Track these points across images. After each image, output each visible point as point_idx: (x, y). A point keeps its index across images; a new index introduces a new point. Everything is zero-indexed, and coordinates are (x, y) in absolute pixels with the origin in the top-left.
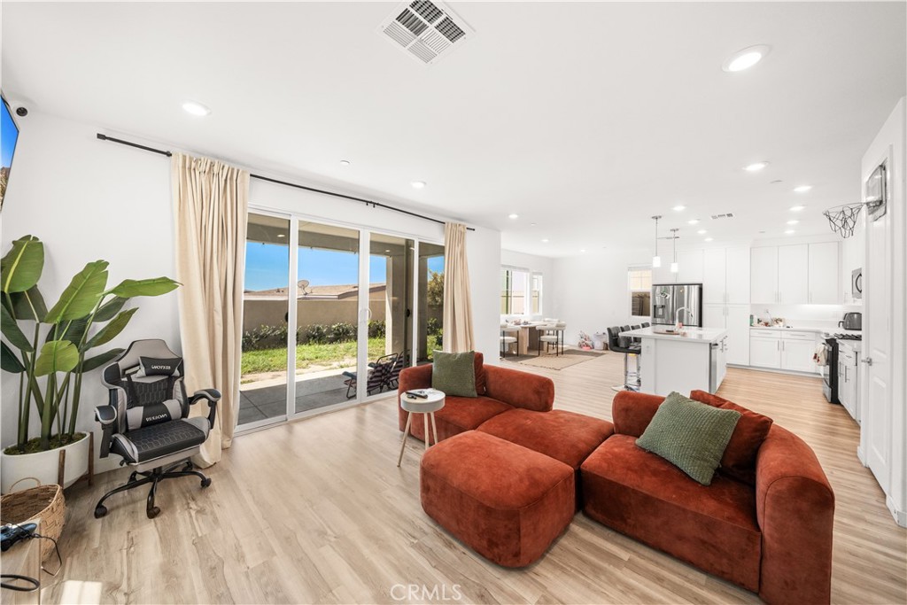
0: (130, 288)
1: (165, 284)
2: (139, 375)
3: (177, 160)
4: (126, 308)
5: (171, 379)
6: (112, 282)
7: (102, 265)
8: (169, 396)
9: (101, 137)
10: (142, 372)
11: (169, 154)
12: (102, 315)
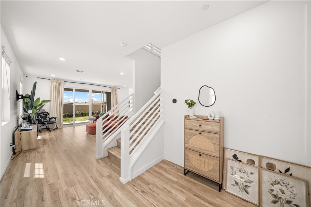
0: (44, 101)
1: (49, 101)
2: (42, 115)
3: (51, 80)
4: (43, 104)
5: (46, 115)
6: (41, 101)
7: (39, 98)
8: (46, 118)
9: (38, 78)
10: (42, 114)
11: (49, 79)
12: (40, 105)
